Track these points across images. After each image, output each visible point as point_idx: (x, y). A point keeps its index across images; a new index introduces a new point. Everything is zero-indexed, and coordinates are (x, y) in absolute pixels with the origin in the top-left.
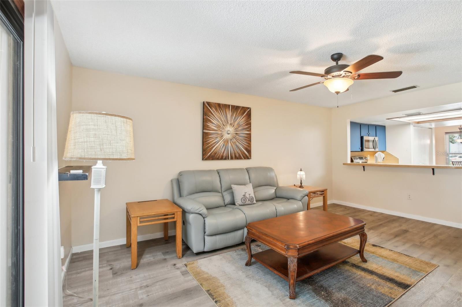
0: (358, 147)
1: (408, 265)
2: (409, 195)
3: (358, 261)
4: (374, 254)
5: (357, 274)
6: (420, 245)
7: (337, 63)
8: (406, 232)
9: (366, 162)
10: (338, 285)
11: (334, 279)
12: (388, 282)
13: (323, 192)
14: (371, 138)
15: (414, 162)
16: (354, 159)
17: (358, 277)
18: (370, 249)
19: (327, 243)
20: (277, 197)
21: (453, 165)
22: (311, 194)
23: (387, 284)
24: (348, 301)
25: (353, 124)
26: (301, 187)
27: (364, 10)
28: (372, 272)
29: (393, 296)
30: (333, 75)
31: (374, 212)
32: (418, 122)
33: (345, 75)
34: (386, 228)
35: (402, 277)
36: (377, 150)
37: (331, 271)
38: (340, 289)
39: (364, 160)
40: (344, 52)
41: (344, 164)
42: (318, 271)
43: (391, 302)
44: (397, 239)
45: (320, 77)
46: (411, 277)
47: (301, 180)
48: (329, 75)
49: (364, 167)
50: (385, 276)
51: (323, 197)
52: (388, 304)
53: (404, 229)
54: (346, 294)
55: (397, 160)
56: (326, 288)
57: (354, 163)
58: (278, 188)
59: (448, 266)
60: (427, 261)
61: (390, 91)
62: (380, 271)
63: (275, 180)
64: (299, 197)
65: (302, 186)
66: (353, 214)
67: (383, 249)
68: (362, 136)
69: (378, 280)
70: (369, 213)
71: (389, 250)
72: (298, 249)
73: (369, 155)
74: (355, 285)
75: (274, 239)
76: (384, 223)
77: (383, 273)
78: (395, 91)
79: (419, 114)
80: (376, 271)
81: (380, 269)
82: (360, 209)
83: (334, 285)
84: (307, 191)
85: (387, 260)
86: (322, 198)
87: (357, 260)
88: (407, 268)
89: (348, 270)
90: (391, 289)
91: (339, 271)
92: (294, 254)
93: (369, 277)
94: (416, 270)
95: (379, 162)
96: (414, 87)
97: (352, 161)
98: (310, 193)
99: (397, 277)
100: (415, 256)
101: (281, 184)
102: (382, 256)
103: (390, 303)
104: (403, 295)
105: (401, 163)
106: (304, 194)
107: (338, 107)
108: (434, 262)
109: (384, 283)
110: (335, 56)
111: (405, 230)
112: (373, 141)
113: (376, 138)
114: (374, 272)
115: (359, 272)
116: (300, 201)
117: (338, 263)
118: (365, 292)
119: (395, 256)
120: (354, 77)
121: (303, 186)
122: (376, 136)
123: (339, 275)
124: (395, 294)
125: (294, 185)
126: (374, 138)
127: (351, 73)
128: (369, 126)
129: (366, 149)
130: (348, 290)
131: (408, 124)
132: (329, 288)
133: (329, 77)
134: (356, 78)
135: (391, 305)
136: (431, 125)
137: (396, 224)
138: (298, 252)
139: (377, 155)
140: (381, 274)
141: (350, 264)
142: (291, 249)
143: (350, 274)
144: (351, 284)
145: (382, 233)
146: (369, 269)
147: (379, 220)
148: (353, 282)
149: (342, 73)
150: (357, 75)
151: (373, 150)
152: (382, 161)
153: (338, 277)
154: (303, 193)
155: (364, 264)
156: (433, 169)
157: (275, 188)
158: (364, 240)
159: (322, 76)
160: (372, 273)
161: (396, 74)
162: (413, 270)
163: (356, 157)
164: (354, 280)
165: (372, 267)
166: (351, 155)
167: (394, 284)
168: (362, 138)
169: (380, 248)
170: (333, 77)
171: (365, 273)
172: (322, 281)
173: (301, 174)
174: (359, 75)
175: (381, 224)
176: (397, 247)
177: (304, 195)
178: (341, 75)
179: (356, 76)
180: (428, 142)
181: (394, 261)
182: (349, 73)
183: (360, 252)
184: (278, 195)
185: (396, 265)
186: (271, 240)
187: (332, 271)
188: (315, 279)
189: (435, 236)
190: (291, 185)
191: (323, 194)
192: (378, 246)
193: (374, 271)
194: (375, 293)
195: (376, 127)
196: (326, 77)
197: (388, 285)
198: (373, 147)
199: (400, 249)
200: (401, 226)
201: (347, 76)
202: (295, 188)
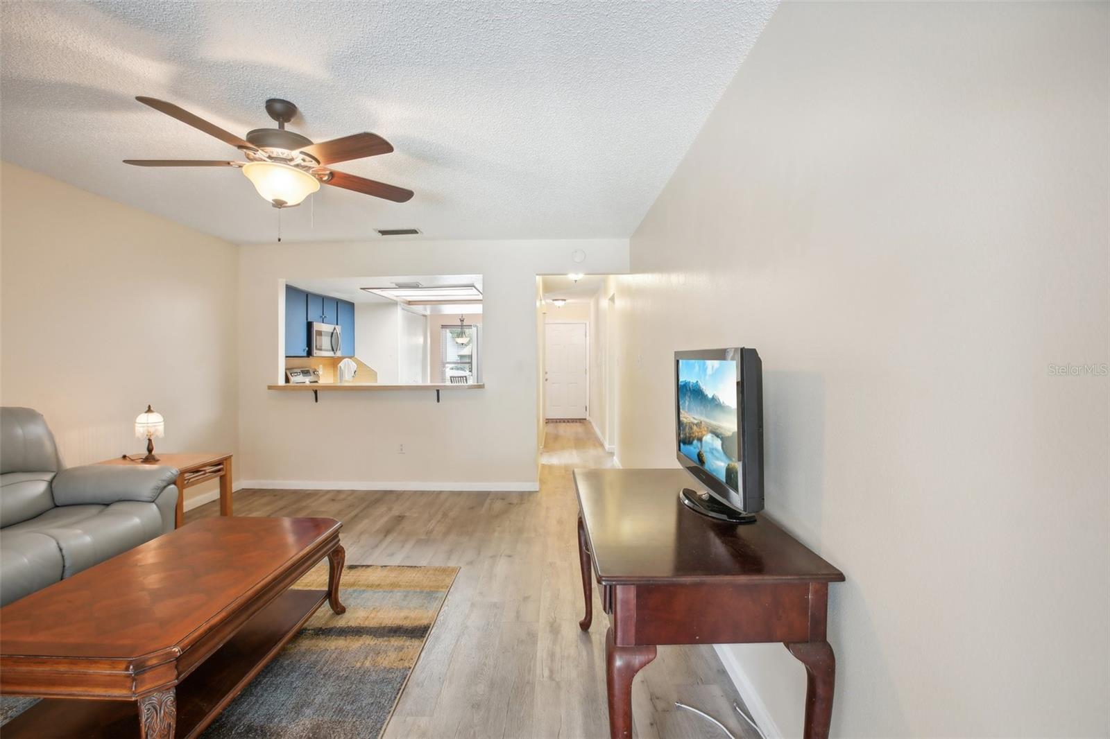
0: (301, 349)
1: (418, 586)
2: (402, 445)
3: (326, 616)
4: (355, 588)
5: (330, 650)
6: (426, 540)
7: (282, 126)
8: (402, 519)
9: (317, 382)
10: (294, 700)
11: (279, 691)
12: (393, 637)
13: (219, 464)
14: (326, 328)
15: (403, 380)
16: (291, 374)
17: (334, 656)
18: (347, 577)
19: (261, 603)
20: (57, 506)
21: (452, 382)
22: (186, 475)
23: (392, 643)
24: (323, 728)
25: (291, 290)
26: (150, 458)
27: (368, 19)
28: (358, 632)
29: (406, 664)
30: (273, 152)
31: (339, 492)
32: (410, 302)
33: (303, 164)
34: (366, 521)
35: (413, 615)
36: (339, 354)
37: (266, 674)
38: (298, 709)
39: (312, 378)
40: (300, 104)
41: (270, 388)
42: (235, 692)
43: (405, 678)
44: (389, 539)
45: (236, 148)
46: (426, 608)
47: (150, 440)
48: (263, 150)
49: (316, 392)
50: (384, 628)
51: (219, 477)
52: (402, 685)
53: (397, 514)
54: (314, 714)
55: (373, 374)
56: (261, 727)
57: (291, 384)
58: (58, 474)
59: (471, 563)
60: (443, 565)
61: (375, 230)
62: (375, 620)
63: (48, 447)
64: (146, 490)
65: (153, 456)
66: (294, 507)
67: (369, 570)
68: (309, 320)
69: (374, 643)
70: (327, 496)
71: (382, 567)
72: (178, 659)
73: (321, 366)
74: (332, 680)
75: (74, 660)
76: (361, 511)
77: (380, 622)
78: (384, 233)
79: (416, 286)
80: (367, 624)
81: (372, 615)
82: (308, 492)
83: (283, 705)
84: (174, 471)
85: (381, 590)
86: (216, 481)
87: (324, 615)
88: (417, 592)
89: (308, 650)
90: (401, 651)
91: (287, 662)
92: (161, 682)
93: (355, 644)
94: (432, 590)
95: (347, 381)
96: (414, 232)
97: (287, 380)
98: (183, 473)
99: (406, 618)
100: (423, 563)
101: (70, 460)
102: (372, 586)
103: (404, 682)
104: (421, 651)
105: (382, 381)
106: (164, 480)
107: (279, 240)
108: (452, 564)
109: (386, 643)
110: (278, 107)
111: (400, 517)
112: (332, 333)
113: (337, 327)
114: (363, 628)
115: (334, 644)
116: (153, 502)
117: (284, 644)
118: (354, 686)
119: (392, 577)
120: (321, 174)
121: (157, 457)
122: (337, 324)
123: (288, 674)
124: (409, 658)
125: (124, 457)
126: (333, 328)
127: (318, 162)
128: (323, 299)
129: (317, 351)
130: (318, 700)
131: (393, 304)
132: (271, 722)
133: (261, 154)
134: (326, 178)
135: (406, 685)
136: (425, 310)
137: (382, 509)
138: (176, 667)
139: (342, 364)
140: (378, 625)
141: (310, 632)
142: (152, 667)
143: (315, 656)
144: (323, 681)
145: (361, 534)
146: (353, 625)
147: (350, 506)
148: (324, 675)
149: (296, 154)
150: (328, 172)
151: (331, 354)
152: (351, 379)
153: (289, 679)
154: (164, 478)
155: (340, 618)
156: (438, 391)
157: (49, 477)
158: (338, 564)
159: (240, 147)
160: (361, 632)
161: (401, 195)
162: (427, 593)
163: (296, 371)
164: (325, 668)
165: (357, 618)
166: (286, 365)
167: (403, 636)
168: (309, 326)
169: (364, 568)
170: (270, 157)
171: (346, 640)
172: (247, 713)
173: (150, 423)
174: (332, 174)
175: (356, 516)
176: (392, 555)
177: (165, 484)
178: (292, 160)
179: (325, 175)
180: (421, 340)
181: (394, 586)
182: (314, 162)
183: (331, 594)
184: (61, 497)
185: (398, 595)
186: (62, 668)
187: (269, 672)
188: (227, 717)
189: (445, 515)
190: (112, 458)
191: (219, 470)
192: (359, 566)
193: (362, 625)
194: (374, 677)
195: (337, 303)
196: (251, 153)
197: (393, 645)
198: (331, 348)
199: (397, 560)
200: (390, 509)
201: (307, 168)
202: (127, 465)
